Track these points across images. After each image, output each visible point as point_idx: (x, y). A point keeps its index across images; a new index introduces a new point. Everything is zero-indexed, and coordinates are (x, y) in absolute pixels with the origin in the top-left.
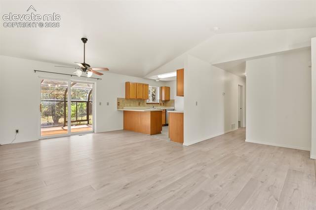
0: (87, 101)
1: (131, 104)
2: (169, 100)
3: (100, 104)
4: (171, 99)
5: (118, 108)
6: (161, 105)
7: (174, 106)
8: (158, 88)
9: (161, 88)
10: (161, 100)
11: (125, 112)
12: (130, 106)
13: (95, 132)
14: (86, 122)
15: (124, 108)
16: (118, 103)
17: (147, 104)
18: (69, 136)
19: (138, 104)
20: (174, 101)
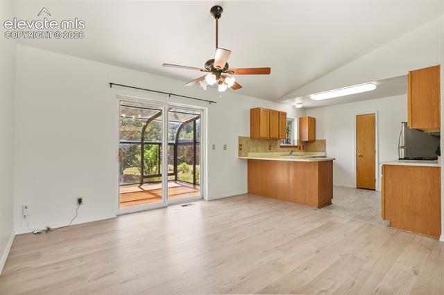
0: (174, 142)
1: (259, 148)
2: (315, 141)
3: (214, 147)
4: (317, 138)
5: (240, 155)
6: (300, 149)
7: (325, 151)
8: (296, 119)
9: (301, 120)
10: (300, 140)
11: (250, 161)
12: (257, 151)
13: (206, 198)
14: (173, 177)
15: (249, 154)
16: (241, 145)
17: (281, 147)
18: (166, 207)
19: (268, 147)
20: (324, 142)
